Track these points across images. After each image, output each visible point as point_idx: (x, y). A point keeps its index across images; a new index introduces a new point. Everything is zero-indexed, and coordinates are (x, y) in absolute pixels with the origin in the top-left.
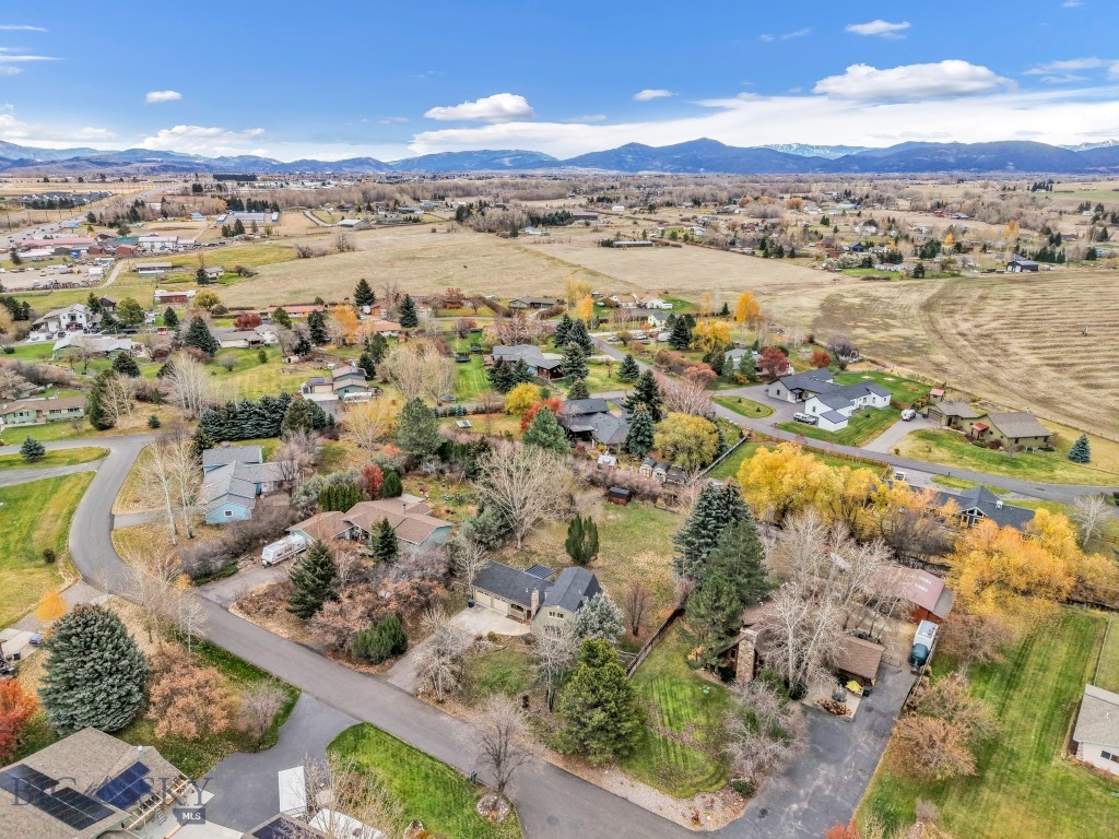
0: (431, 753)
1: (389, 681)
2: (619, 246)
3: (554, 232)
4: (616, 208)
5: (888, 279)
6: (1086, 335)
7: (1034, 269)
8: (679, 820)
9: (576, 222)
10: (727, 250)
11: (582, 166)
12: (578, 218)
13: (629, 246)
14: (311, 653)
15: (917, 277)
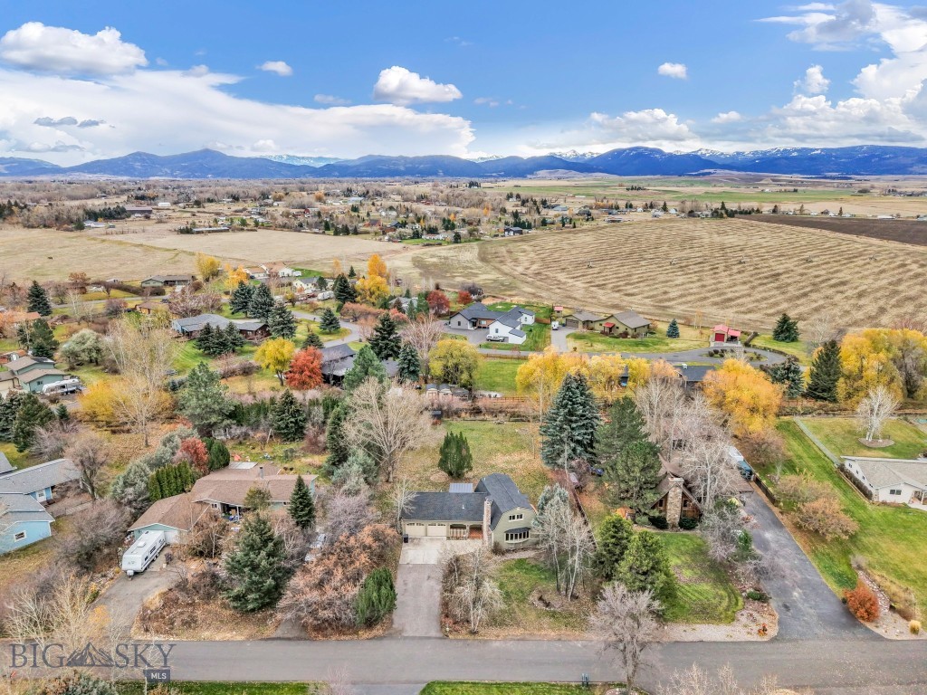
0: (523, 680)
1: (405, 634)
2: (198, 233)
3: (119, 225)
4: (161, 204)
5: (440, 244)
6: (591, 267)
7: (521, 233)
8: (749, 638)
9: (133, 217)
10: (299, 231)
11: (90, 173)
12: (133, 212)
13: (209, 232)
14: (292, 643)
15: (457, 243)
